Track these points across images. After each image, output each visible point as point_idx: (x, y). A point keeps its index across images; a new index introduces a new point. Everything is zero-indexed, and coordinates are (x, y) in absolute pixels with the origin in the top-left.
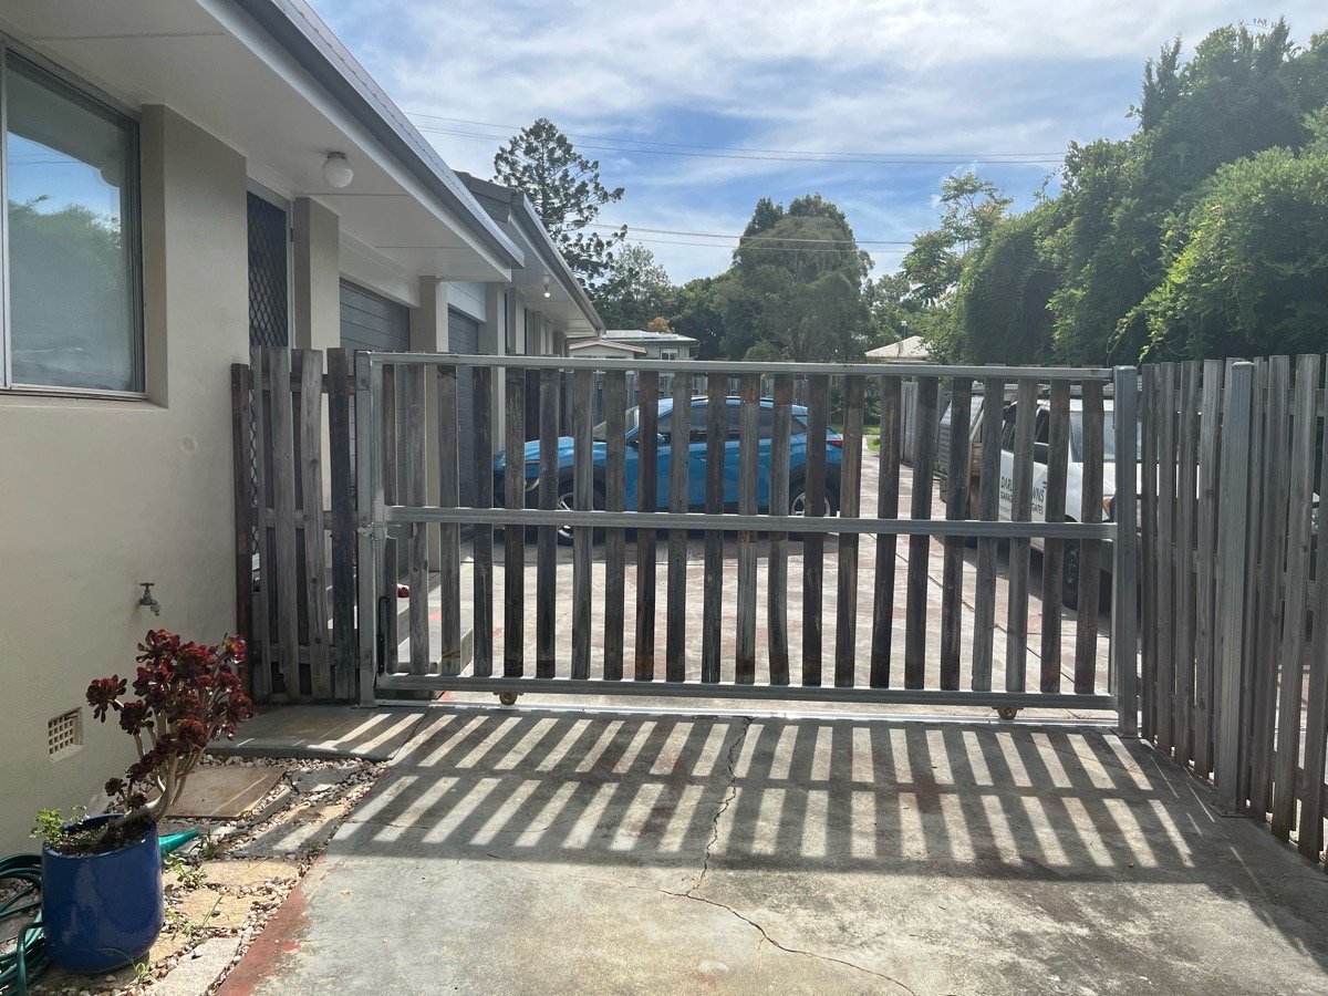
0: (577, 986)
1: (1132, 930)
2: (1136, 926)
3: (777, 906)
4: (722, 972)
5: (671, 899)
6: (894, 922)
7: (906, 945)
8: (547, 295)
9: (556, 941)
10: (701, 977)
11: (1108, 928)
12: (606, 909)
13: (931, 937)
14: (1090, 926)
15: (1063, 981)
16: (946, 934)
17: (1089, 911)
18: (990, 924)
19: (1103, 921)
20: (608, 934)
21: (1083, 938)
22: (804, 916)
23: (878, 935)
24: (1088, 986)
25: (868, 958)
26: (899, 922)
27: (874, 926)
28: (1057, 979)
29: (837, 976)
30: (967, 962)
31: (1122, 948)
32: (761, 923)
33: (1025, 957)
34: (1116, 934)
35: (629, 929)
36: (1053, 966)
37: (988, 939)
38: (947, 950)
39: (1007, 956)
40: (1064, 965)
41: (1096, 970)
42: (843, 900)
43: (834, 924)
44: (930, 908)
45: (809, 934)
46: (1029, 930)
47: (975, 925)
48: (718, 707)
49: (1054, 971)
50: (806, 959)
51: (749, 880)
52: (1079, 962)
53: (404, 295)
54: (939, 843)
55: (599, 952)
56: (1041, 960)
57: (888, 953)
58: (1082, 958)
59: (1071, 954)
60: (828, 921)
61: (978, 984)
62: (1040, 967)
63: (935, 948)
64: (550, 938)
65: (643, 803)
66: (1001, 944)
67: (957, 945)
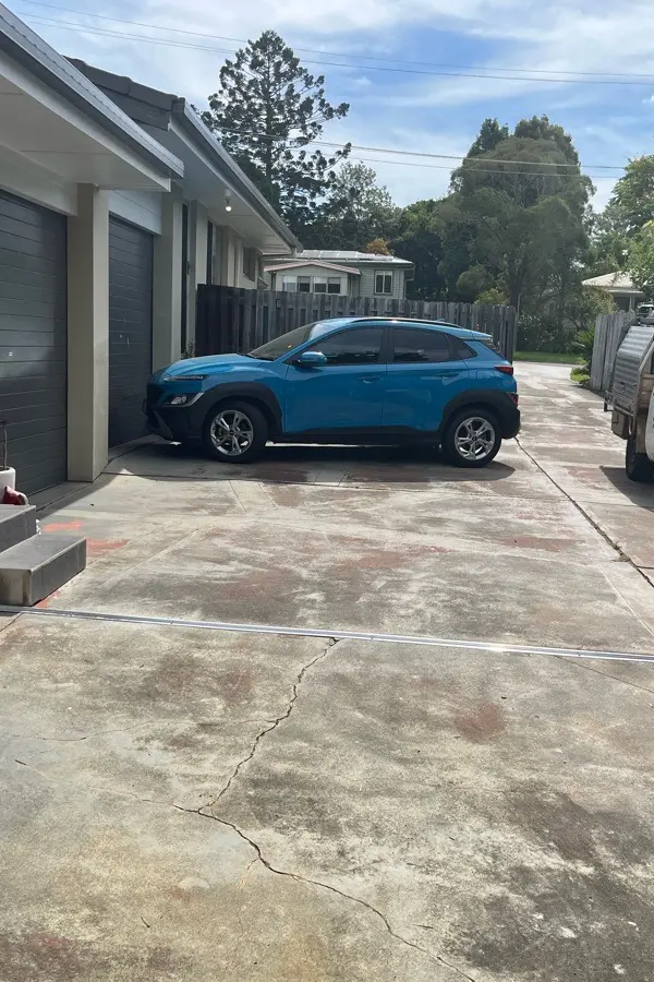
0: (49, 896)
1: (639, 873)
2: (646, 869)
3: (284, 827)
4: (201, 890)
5: (180, 814)
6: (396, 850)
7: (400, 874)
8: (229, 209)
9: (48, 851)
10: (178, 893)
11: (615, 868)
12: (110, 821)
13: (428, 866)
14: (597, 865)
15: (546, 919)
16: (444, 864)
17: (602, 850)
18: (495, 857)
19: (612, 862)
20: (102, 845)
21: (585, 877)
22: (307, 839)
23: (375, 862)
24: (570, 927)
25: (355, 885)
26: (402, 851)
27: (374, 852)
28: (541, 917)
29: (316, 899)
30: (454, 893)
31: (622, 890)
32: (260, 843)
33: (516, 893)
34: (622, 876)
35: (126, 841)
36: (541, 904)
37: (486, 872)
38: (440, 881)
39: (497, 890)
40: (553, 903)
41: (585, 912)
42: (354, 826)
43: (334, 848)
44: (440, 838)
45: (305, 858)
46: (532, 865)
47: (479, 857)
48: (308, 627)
49: (538, 909)
50: (293, 882)
51: (268, 799)
52: (571, 901)
53: (59, 203)
54: (477, 773)
55: (85, 863)
56: (531, 897)
57: (378, 880)
58: (575, 896)
59: (565, 892)
60: (332, 846)
61: (456, 916)
62: (528, 904)
63: (428, 878)
64: (44, 846)
65: (192, 718)
66: (498, 878)
67: (452, 876)
